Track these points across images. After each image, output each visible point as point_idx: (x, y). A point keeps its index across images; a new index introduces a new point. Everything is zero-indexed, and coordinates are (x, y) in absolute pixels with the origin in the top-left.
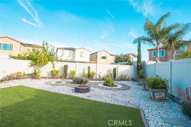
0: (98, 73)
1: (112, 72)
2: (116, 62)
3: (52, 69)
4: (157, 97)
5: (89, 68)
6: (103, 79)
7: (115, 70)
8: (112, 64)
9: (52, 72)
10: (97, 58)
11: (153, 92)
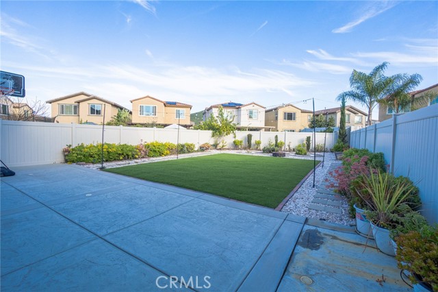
0: (287, 143)
1: (305, 142)
2: (311, 128)
3: (234, 140)
4: (338, 157)
5: (276, 137)
6: (294, 150)
7: (308, 139)
8: (305, 130)
9: (234, 142)
10: (277, 118)
11: (336, 154)
